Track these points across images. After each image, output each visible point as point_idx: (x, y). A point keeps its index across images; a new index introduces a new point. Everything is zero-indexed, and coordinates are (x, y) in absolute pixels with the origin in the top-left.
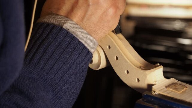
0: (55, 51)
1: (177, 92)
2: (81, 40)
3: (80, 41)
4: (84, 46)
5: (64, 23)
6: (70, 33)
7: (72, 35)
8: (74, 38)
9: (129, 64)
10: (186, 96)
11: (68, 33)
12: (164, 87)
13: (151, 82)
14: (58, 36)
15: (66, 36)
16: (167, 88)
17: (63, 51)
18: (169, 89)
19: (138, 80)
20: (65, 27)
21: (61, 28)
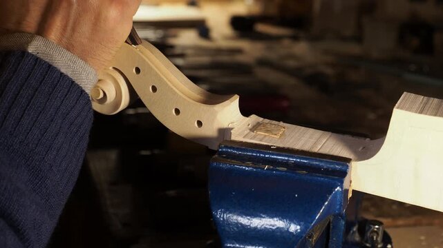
0: (19, 92)
1: (273, 136)
2: (63, 70)
3: (62, 73)
4: (73, 82)
5: (28, 43)
6: (41, 60)
7: (45, 62)
8: (50, 68)
9: (180, 96)
10: (291, 141)
11: (37, 60)
12: (249, 131)
13: (225, 125)
14: (20, 66)
15: (35, 64)
16: (253, 132)
17: (35, 92)
18: (258, 133)
19: (200, 123)
20: (31, 49)
21: (24, 53)
